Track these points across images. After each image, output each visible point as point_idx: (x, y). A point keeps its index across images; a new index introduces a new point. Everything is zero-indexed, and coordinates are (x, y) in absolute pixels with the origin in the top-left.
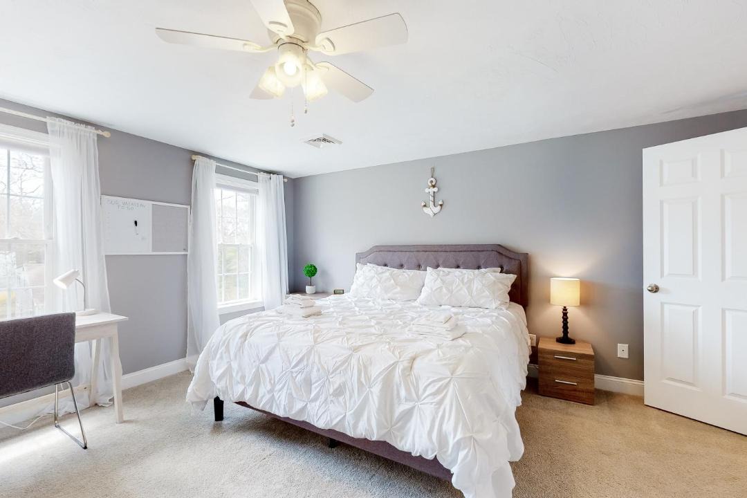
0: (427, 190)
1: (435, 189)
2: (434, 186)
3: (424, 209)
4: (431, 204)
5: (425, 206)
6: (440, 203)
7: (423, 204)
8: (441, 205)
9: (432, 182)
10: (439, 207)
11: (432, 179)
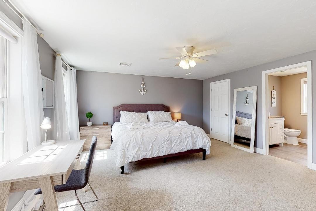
0: (141, 86)
1: (144, 86)
2: (144, 85)
3: (140, 92)
4: (143, 90)
5: (140, 91)
6: (146, 90)
7: (140, 90)
8: (146, 91)
9: (143, 83)
10: (145, 92)
11: (143, 82)
